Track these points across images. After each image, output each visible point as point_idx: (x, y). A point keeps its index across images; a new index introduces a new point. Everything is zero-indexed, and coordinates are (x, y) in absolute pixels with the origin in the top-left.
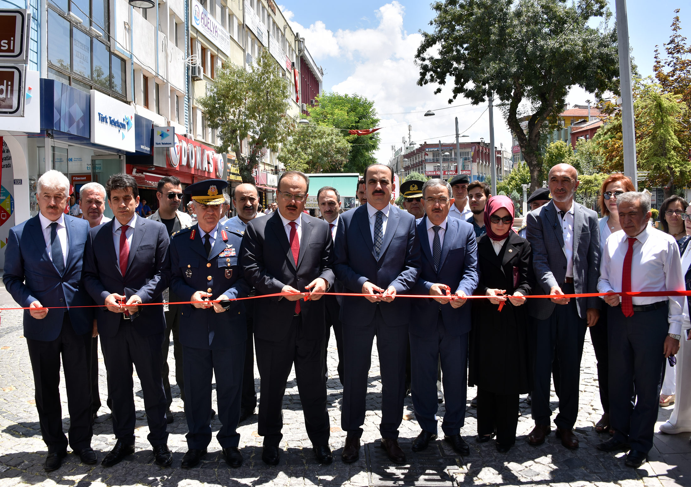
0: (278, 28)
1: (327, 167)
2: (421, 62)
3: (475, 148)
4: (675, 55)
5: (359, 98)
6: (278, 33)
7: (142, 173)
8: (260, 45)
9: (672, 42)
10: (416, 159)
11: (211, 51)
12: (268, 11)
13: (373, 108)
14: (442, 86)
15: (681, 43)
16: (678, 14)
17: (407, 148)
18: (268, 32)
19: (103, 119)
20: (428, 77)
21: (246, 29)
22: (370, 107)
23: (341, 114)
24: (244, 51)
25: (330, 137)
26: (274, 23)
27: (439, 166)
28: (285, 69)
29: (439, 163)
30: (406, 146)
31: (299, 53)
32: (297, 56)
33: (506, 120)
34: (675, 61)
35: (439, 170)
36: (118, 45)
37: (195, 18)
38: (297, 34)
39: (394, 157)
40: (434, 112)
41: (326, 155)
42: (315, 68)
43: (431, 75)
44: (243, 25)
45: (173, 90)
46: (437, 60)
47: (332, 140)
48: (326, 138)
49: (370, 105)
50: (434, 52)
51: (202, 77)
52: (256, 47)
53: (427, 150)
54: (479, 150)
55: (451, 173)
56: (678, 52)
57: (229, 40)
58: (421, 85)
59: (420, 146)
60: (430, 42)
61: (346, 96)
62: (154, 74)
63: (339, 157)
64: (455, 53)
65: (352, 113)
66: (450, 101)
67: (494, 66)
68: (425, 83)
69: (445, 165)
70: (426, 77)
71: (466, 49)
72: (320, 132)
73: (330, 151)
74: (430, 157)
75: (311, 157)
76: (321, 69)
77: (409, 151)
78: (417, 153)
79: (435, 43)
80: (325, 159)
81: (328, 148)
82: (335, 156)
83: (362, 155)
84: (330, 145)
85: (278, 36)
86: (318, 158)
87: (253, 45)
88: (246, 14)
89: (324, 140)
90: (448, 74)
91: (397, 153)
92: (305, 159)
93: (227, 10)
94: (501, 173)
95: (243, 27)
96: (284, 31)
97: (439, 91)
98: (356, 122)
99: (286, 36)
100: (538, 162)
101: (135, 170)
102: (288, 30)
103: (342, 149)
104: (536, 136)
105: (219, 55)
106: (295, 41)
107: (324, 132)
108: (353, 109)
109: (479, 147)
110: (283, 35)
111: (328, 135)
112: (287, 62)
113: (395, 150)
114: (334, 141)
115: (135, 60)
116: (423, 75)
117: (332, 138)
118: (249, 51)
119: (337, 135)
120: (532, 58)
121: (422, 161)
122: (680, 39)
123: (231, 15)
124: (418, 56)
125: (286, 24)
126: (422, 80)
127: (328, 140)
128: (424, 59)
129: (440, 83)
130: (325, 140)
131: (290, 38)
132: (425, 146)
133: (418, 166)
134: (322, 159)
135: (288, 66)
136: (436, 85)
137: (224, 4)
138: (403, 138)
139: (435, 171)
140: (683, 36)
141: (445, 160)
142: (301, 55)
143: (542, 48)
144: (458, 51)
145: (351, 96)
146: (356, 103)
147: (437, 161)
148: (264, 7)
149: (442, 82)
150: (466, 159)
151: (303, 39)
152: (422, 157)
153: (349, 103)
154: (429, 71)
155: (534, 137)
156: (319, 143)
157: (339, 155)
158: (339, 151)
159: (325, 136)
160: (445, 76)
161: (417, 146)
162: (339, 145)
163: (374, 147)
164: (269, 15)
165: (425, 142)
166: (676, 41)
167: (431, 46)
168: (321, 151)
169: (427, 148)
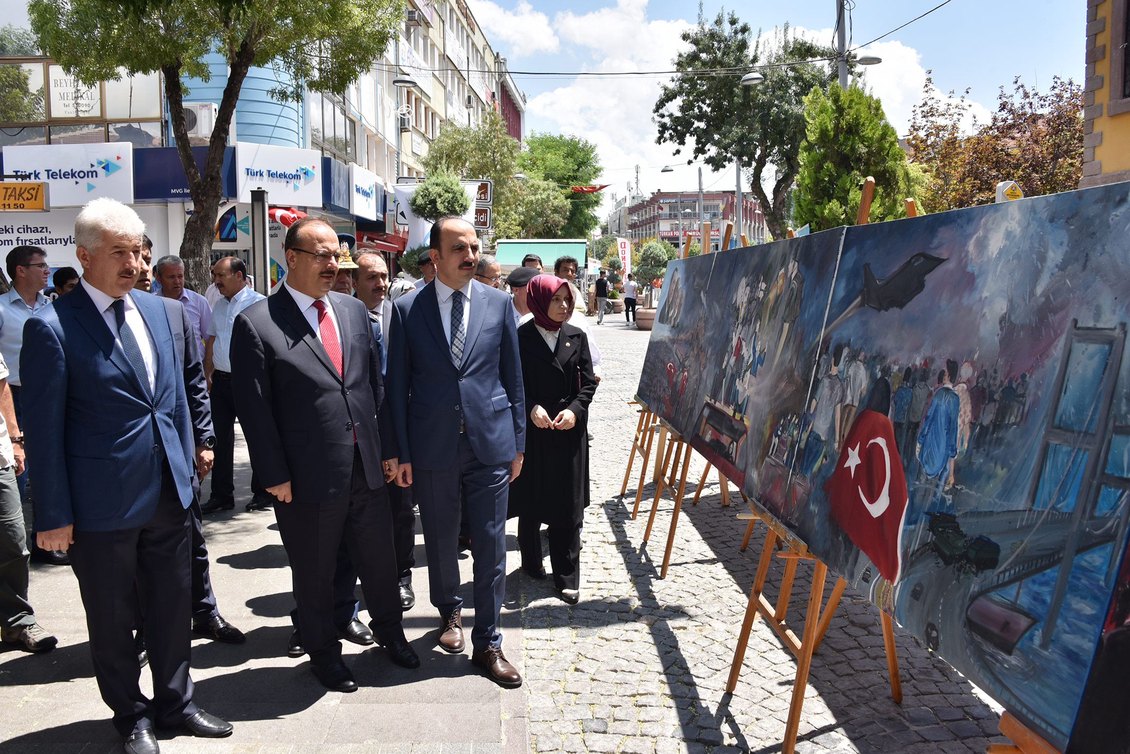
0: (477, 50)
1: (540, 229)
2: (659, 119)
3: (728, 200)
4: (931, 119)
5: (577, 140)
6: (477, 56)
7: (373, 241)
8: (459, 76)
9: (925, 104)
10: (646, 213)
11: (416, 94)
12: (467, 32)
13: (595, 153)
14: (681, 147)
15: (935, 106)
16: (930, 76)
17: (633, 198)
18: (468, 58)
19: (358, 190)
20: (667, 135)
21: (447, 60)
22: (592, 152)
23: (554, 159)
24: (445, 87)
25: (546, 193)
26: (473, 44)
27: (676, 224)
28: (485, 103)
29: (678, 219)
30: (632, 195)
31: (499, 79)
32: (496, 82)
33: (749, 185)
34: (929, 124)
35: (677, 229)
36: (352, 108)
37: (402, 59)
38: (498, 54)
39: (614, 211)
40: (672, 168)
41: (540, 215)
42: (517, 95)
43: (670, 134)
44: (444, 55)
45: (388, 146)
46: (677, 117)
47: (548, 197)
48: (541, 194)
49: (592, 149)
50: (674, 107)
51: (411, 129)
52: (456, 80)
53: (661, 201)
54: (733, 203)
55: (694, 233)
56: (932, 115)
57: (432, 78)
58: (660, 143)
59: (651, 196)
60: (669, 96)
61: (561, 137)
62: (374, 131)
63: (557, 217)
64: (696, 110)
65: (570, 160)
66: (690, 162)
67: (736, 131)
68: (664, 142)
69: (686, 222)
70: (665, 135)
71: (709, 105)
72: (533, 186)
73: (545, 209)
74: (666, 210)
75: (522, 217)
76: (524, 95)
77: (636, 202)
78: (647, 205)
79: (675, 98)
80: (540, 220)
81: (543, 206)
82: (552, 216)
83: (582, 213)
84: (546, 202)
85: (477, 63)
86: (531, 219)
87: (452, 78)
88: (447, 42)
89: (538, 196)
90: (688, 135)
91: (619, 204)
92: (515, 220)
93: (429, 41)
94: (762, 235)
95: (444, 59)
96: (484, 52)
97: (678, 152)
98: (574, 171)
99: (486, 60)
100: (782, 231)
101: (365, 238)
102: (487, 51)
103: (561, 208)
104: (780, 204)
105: (423, 98)
106: (495, 63)
107: (539, 186)
108: (569, 155)
109: (732, 199)
110: (483, 58)
111: (544, 190)
112: (486, 92)
113: (616, 200)
114: (551, 198)
115: (364, 121)
116: (662, 133)
117: (549, 194)
118: (449, 88)
119: (554, 190)
120: (776, 122)
121: (654, 217)
122: (933, 101)
123: (433, 45)
124: (656, 111)
125: (485, 43)
126: (660, 138)
127: (544, 196)
128: (662, 116)
129: (679, 144)
130: (540, 197)
131: (490, 60)
132: (658, 196)
133: (649, 223)
134: (536, 220)
135: (487, 97)
136: (675, 146)
137: (426, 34)
138: (628, 183)
139: (672, 230)
140: (936, 98)
141: (686, 216)
142: (501, 80)
143: (786, 112)
144: (700, 108)
145: (567, 137)
146: (573, 146)
147: (676, 217)
148: (463, 27)
149: (682, 143)
150: (714, 215)
151: (505, 60)
152: (654, 211)
153: (565, 146)
154: (668, 129)
155: (778, 205)
156: (532, 201)
157: (556, 215)
158: (556, 210)
159: (540, 191)
160: (685, 136)
161: (648, 196)
162: (556, 203)
163: (597, 203)
164: (468, 36)
165: (659, 190)
166: (929, 103)
167: (671, 100)
168: (535, 210)
169: (661, 198)
